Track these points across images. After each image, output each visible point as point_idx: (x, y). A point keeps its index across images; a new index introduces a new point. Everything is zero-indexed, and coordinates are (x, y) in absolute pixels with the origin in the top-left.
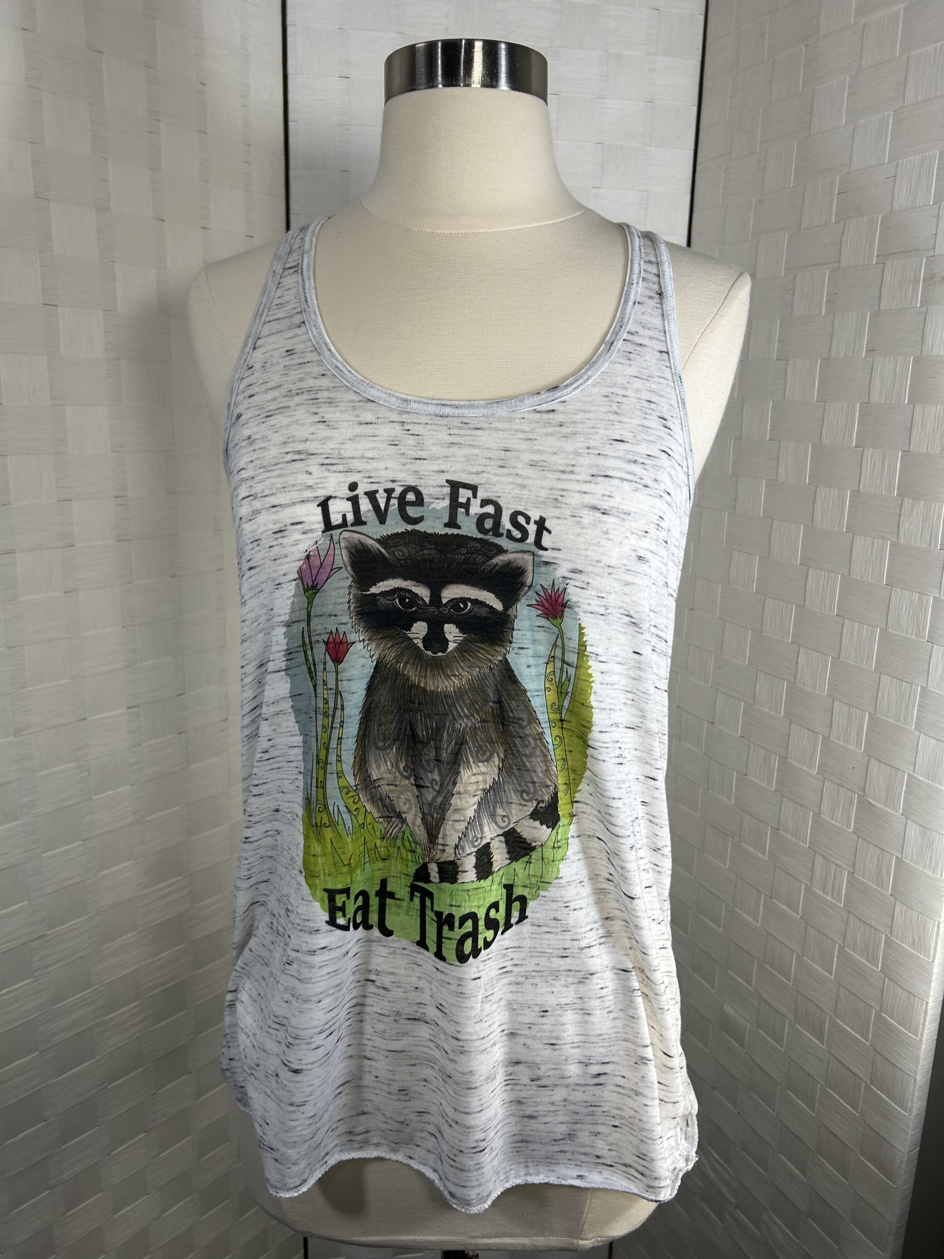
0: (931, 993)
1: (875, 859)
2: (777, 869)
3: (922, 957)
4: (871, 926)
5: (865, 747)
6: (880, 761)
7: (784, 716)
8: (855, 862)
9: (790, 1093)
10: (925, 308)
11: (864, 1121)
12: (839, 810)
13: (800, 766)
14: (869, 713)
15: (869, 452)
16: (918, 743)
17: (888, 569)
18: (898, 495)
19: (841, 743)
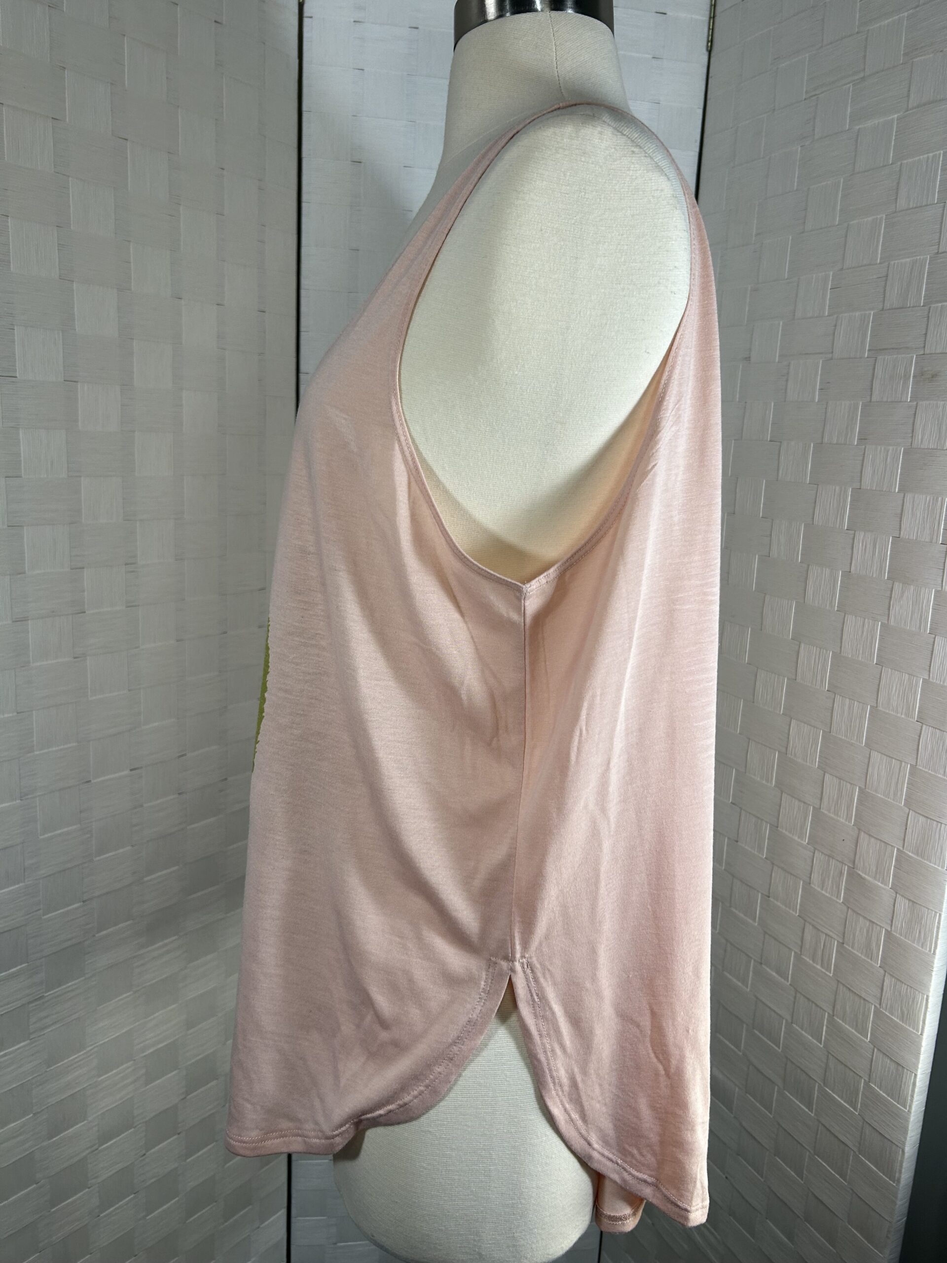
0: (920, 1066)
1: (865, 931)
2: (767, 936)
3: (911, 1029)
4: (860, 997)
5: (855, 820)
6: (870, 835)
7: (775, 786)
8: (844, 933)
9: (778, 1159)
10: (915, 403)
11: (852, 1190)
12: (829, 879)
13: (790, 835)
14: (859, 787)
15: (860, 535)
16: (907, 820)
17: (878, 650)
18: (888, 578)
19: (832, 816)
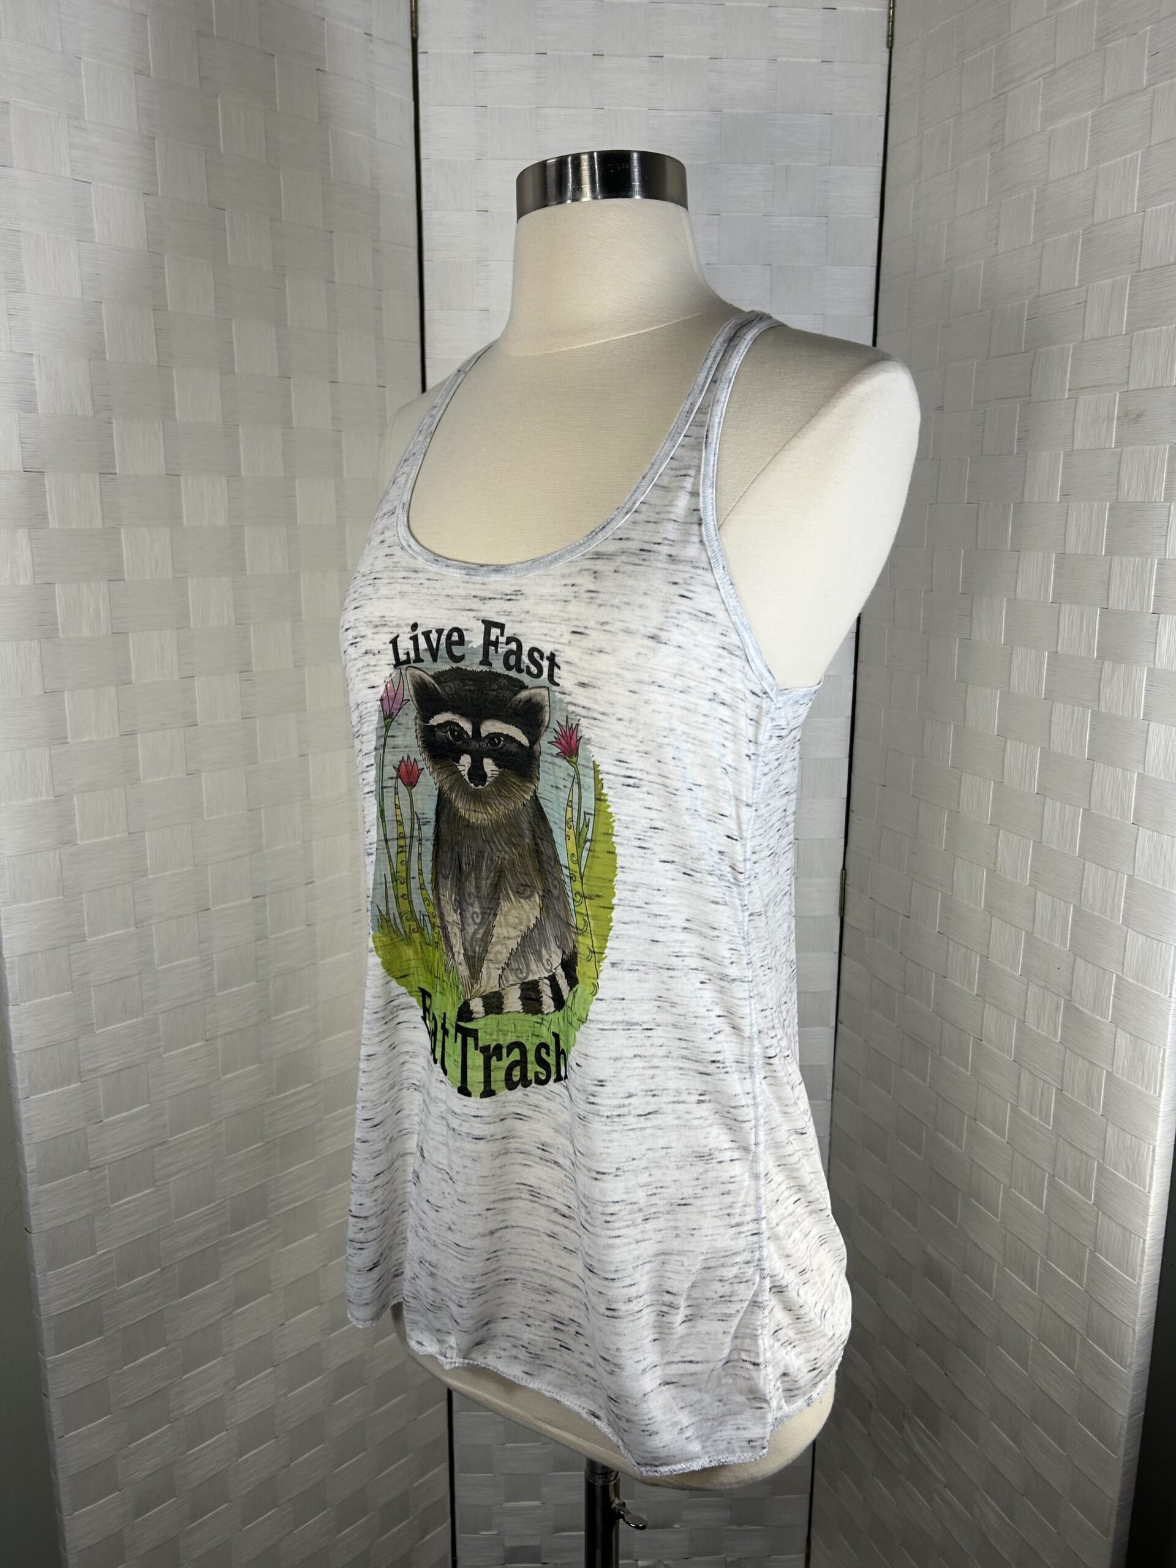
0: (1149, 1229)
1: (1085, 1074)
2: (980, 1086)
3: (1136, 1186)
4: (1082, 1152)
5: (1070, 944)
6: (1086, 961)
7: (984, 909)
8: (1063, 1078)
9: (1000, 1349)
10: (1120, 449)
11: (1080, 1380)
12: (1044, 1016)
13: (1002, 966)
14: (1074, 906)
15: (1066, 608)
16: (1126, 940)
17: (1089, 742)
18: (1097, 657)
19: (1045, 940)
